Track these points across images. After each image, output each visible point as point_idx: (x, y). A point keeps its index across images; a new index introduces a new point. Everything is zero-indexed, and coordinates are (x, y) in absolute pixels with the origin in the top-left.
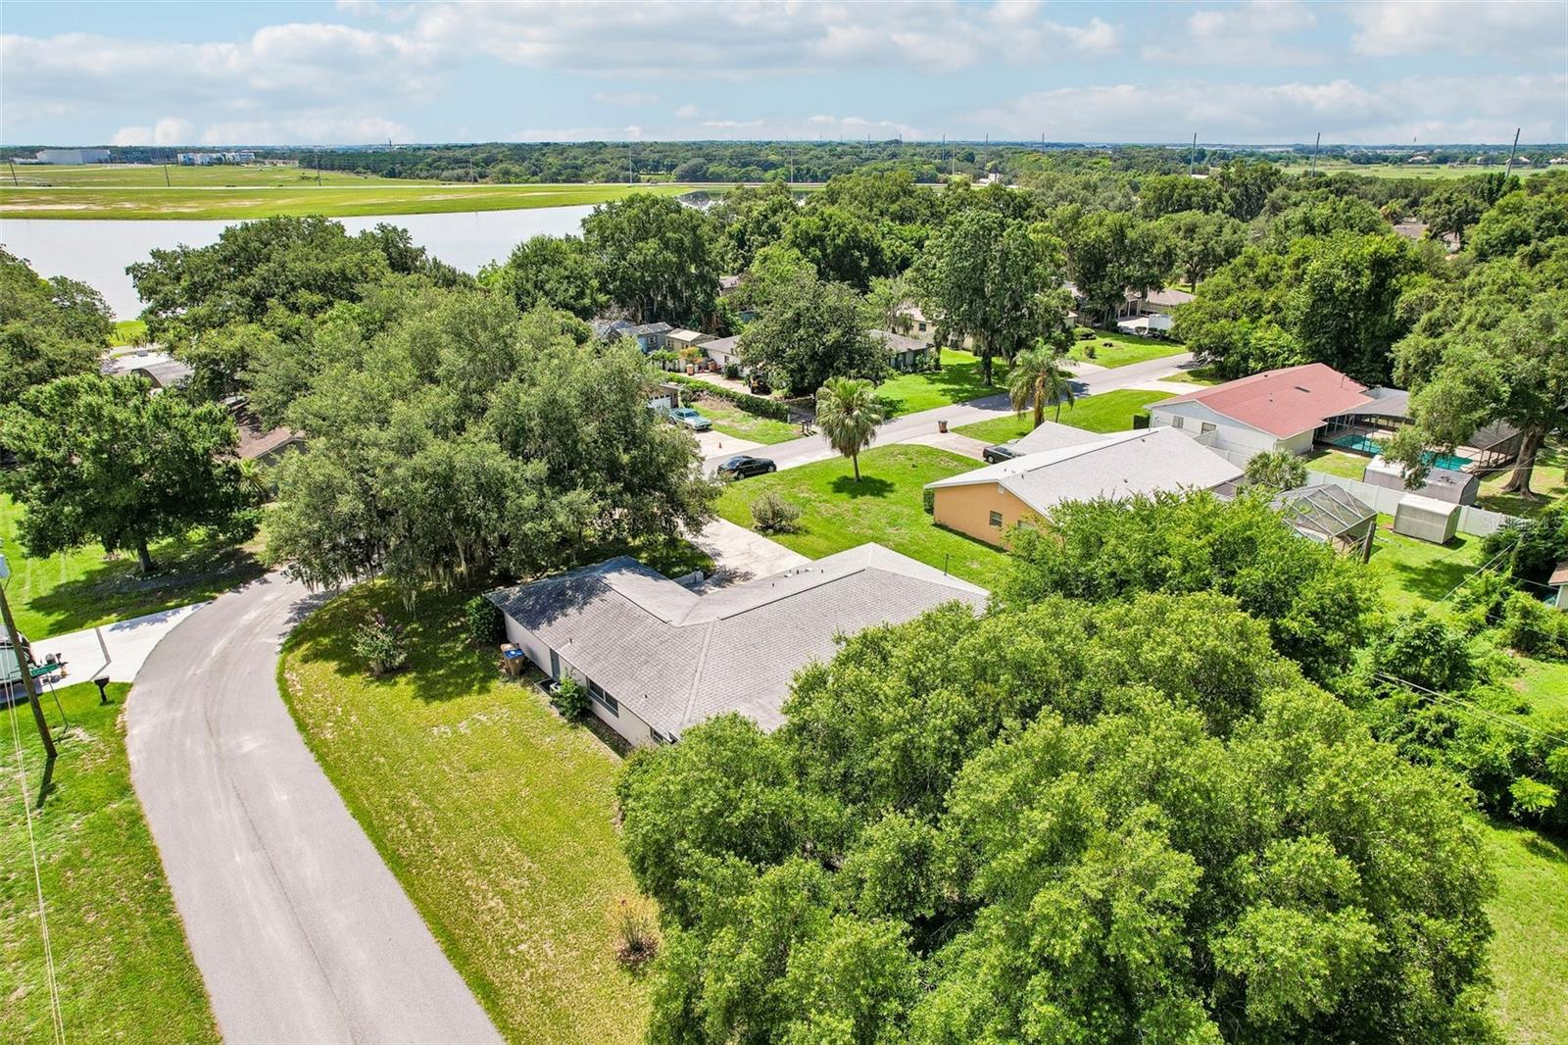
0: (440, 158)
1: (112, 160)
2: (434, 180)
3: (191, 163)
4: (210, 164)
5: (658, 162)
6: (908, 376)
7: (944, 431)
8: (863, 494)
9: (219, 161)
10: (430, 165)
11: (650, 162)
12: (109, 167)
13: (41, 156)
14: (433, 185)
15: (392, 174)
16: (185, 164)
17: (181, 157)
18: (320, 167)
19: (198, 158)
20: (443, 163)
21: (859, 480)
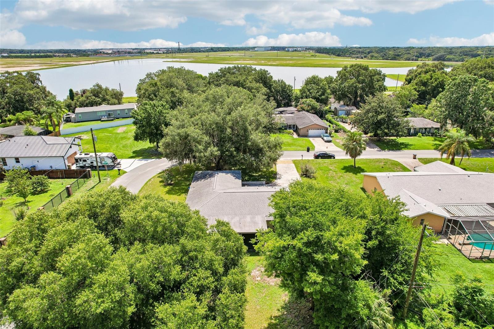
0: (354, 51)
1: (271, 50)
2: (350, 58)
3: (288, 51)
4: (293, 51)
5: (430, 54)
6: (428, 137)
7: (415, 158)
8: (350, 172)
9: (296, 50)
10: (350, 53)
11: (427, 54)
12: (269, 52)
13: (256, 49)
14: (349, 59)
15: (339, 55)
16: (287, 51)
17: (286, 49)
18: (320, 53)
19: (290, 49)
20: (355, 52)
21: (355, 167)
